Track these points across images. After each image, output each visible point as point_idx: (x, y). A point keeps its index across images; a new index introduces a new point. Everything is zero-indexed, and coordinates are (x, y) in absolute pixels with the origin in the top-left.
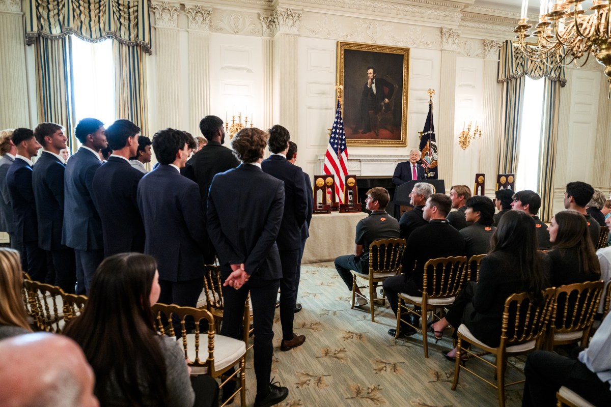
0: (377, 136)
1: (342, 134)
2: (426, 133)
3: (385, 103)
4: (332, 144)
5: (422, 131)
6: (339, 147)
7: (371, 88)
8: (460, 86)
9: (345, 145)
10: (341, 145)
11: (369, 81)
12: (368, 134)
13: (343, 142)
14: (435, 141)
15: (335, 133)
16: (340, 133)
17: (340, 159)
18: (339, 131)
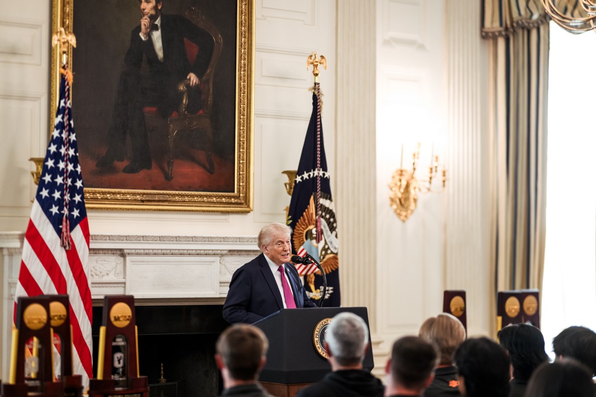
0: (168, 182)
1: (74, 176)
2: (306, 176)
3: (188, 86)
4: (46, 204)
5: (295, 168)
6: (66, 211)
7: (150, 42)
8: (387, 42)
9: (81, 206)
10: (72, 205)
11: (145, 22)
12: (142, 173)
13: (77, 198)
14: (330, 199)
15: (55, 172)
16: (67, 171)
17: (67, 248)
18: (67, 165)
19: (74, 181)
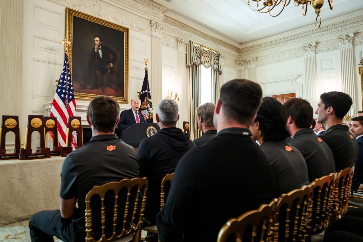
0: (104, 93)
1: (70, 85)
2: (144, 92)
3: (110, 67)
4: (59, 94)
5: (141, 91)
6: (67, 96)
7: (98, 52)
8: (164, 65)
9: (72, 95)
10: (69, 95)
11: (96, 47)
12: (96, 90)
13: (71, 93)
14: (151, 99)
15: (63, 84)
16: (67, 84)
17: (67, 108)
18: (67, 82)
19: (70, 87)
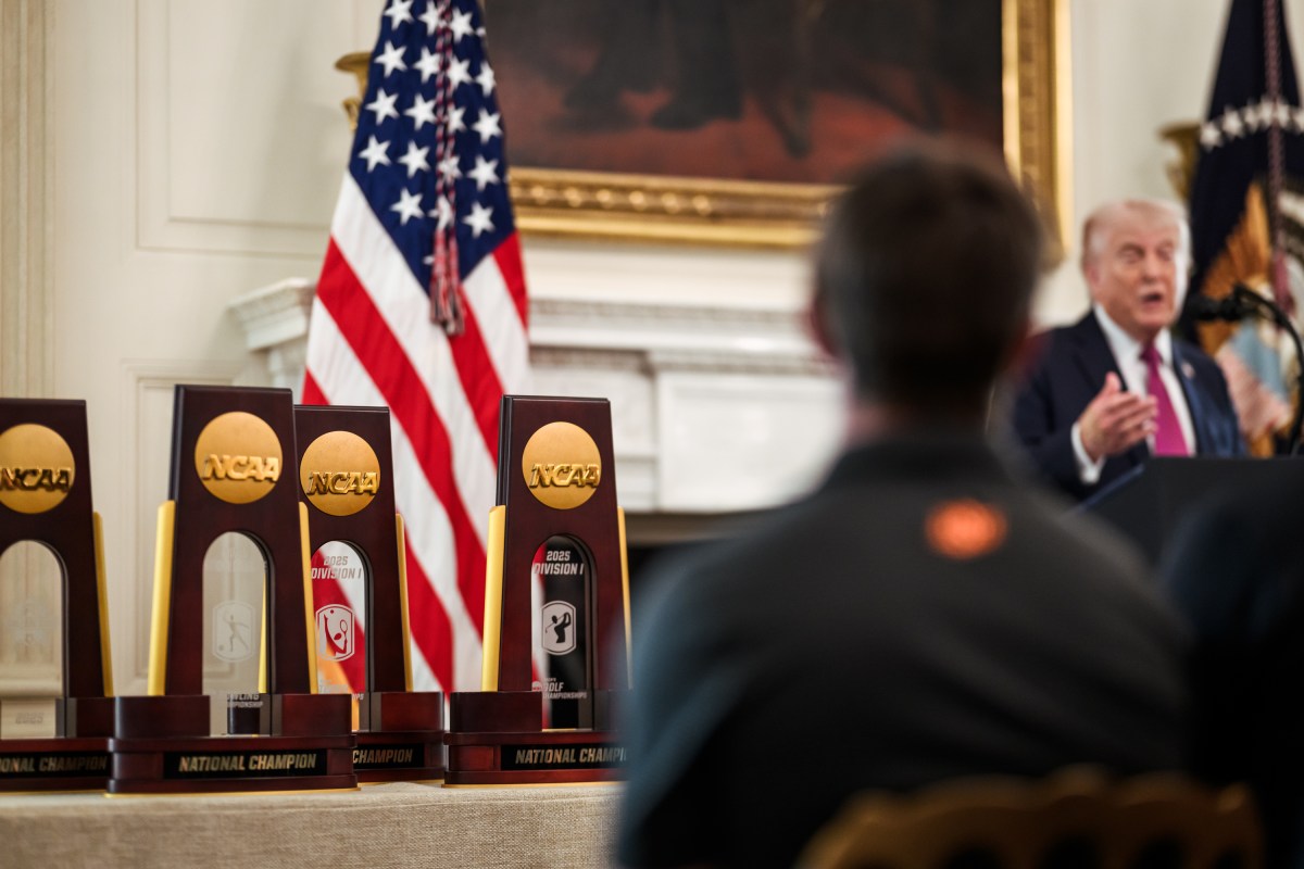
1: (472, 99)
2: (1232, 123)
4: (379, 188)
6: (444, 212)
9: (496, 198)
10: (465, 193)
13: (484, 172)
15: (406, 86)
16: (447, 82)
17: (452, 328)
18: (445, 66)
19: (470, 118)
